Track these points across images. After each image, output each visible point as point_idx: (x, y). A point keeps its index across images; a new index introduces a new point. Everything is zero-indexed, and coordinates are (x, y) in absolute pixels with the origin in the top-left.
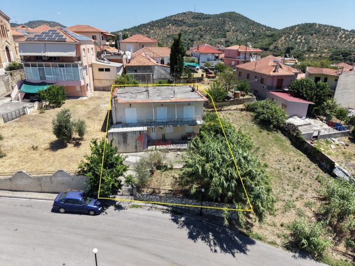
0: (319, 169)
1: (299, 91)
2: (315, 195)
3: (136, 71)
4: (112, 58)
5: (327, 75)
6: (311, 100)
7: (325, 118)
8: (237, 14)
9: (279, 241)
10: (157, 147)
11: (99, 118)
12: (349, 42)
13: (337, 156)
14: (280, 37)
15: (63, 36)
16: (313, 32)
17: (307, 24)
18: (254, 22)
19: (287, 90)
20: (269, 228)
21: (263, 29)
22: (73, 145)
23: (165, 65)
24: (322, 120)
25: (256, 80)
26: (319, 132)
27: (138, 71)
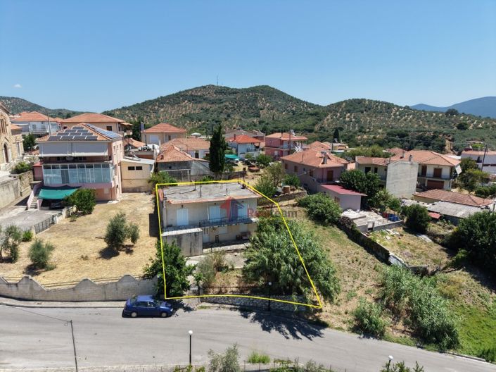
0: (376, 259)
1: (350, 184)
2: (373, 283)
3: (170, 168)
4: (140, 154)
5: (376, 165)
6: (363, 192)
7: (379, 210)
8: (270, 88)
9: (345, 326)
10: (213, 249)
11: (142, 223)
12: (405, 120)
13: (392, 246)
14: (326, 115)
15: (92, 134)
16: (363, 109)
17: (354, 100)
18: (292, 97)
19: (338, 182)
20: (335, 316)
21: (303, 106)
22: (124, 253)
23: (199, 159)
24: (376, 212)
25: (305, 173)
26: (373, 224)
27: (173, 168)
